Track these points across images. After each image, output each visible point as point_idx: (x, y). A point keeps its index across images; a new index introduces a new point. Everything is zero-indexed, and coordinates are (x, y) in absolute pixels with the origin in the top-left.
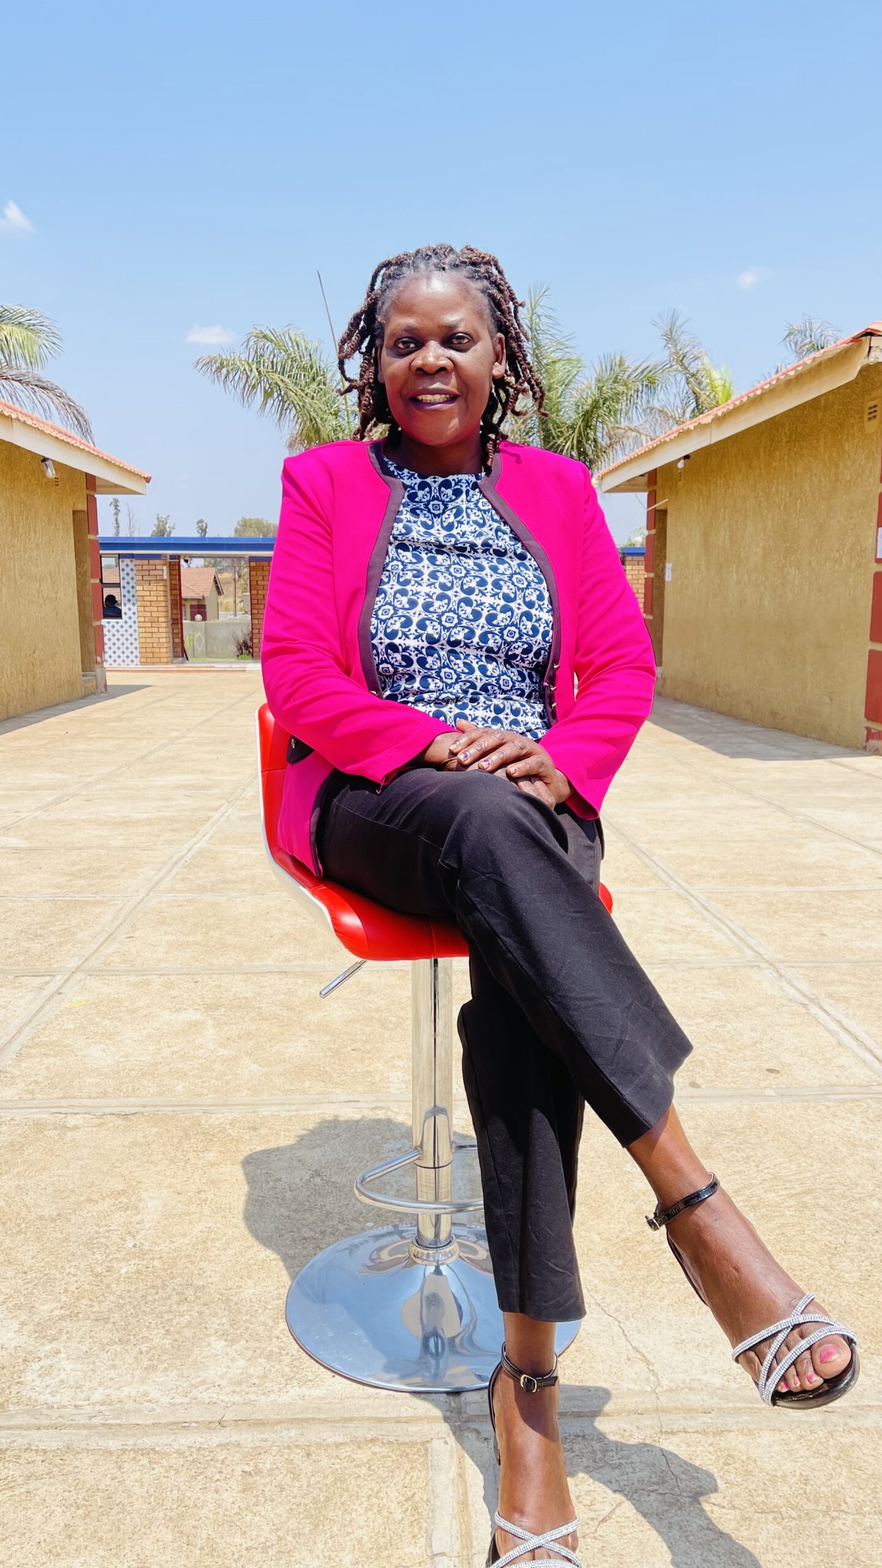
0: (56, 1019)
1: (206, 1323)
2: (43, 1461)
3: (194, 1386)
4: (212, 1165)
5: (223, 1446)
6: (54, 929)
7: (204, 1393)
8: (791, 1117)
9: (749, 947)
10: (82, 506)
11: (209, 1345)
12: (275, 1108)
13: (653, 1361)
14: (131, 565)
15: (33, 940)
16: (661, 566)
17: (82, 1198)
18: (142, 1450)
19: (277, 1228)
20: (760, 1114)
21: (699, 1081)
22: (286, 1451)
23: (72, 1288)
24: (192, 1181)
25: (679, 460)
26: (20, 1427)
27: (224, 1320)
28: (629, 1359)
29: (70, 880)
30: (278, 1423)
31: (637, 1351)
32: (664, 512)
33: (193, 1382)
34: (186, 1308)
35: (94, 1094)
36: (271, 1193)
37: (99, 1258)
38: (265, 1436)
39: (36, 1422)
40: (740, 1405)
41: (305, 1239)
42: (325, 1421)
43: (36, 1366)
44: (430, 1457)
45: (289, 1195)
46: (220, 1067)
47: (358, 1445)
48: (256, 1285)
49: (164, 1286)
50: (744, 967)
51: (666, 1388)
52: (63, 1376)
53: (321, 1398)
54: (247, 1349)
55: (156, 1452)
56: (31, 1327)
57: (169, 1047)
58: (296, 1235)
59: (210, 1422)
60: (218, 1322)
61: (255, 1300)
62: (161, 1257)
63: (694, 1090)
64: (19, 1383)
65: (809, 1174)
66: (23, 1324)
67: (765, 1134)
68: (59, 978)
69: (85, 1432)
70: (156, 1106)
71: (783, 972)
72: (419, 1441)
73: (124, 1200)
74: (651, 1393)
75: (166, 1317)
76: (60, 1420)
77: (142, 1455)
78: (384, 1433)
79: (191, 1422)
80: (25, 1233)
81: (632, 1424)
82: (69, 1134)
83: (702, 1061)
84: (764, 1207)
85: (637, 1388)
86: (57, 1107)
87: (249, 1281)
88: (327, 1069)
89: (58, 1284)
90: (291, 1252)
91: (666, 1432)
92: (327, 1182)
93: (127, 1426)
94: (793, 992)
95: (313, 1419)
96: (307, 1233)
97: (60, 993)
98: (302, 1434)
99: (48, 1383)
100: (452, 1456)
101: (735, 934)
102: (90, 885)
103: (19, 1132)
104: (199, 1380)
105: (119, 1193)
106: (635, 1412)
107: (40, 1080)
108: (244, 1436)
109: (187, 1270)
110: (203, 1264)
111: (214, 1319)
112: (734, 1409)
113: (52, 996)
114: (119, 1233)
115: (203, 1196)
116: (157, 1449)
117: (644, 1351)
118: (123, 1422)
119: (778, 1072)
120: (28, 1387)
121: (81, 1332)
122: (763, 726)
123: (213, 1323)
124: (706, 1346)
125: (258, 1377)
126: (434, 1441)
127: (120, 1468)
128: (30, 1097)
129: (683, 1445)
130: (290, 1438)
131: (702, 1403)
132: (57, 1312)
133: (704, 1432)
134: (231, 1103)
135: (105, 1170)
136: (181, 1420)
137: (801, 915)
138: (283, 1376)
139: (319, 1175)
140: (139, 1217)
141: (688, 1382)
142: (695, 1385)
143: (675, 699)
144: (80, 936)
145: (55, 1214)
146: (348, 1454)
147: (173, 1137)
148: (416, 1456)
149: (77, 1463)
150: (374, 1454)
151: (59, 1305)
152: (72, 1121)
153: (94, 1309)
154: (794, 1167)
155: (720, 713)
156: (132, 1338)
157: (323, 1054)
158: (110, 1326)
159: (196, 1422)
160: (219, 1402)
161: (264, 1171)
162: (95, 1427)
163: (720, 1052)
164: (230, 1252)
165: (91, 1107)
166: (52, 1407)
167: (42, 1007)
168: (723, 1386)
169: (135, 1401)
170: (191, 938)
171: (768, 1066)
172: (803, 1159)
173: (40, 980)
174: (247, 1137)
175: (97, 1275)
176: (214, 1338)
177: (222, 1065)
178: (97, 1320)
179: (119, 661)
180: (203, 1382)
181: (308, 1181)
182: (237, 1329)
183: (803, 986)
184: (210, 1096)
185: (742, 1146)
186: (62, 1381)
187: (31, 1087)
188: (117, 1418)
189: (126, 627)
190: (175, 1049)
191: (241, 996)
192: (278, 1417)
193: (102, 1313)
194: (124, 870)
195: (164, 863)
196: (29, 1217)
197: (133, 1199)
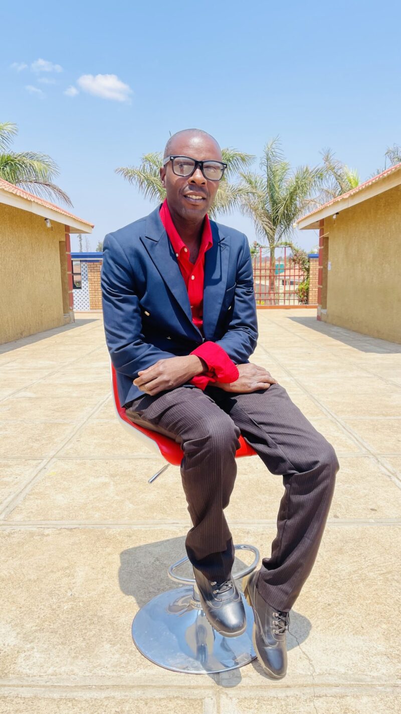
0: (43, 481)
1: (102, 635)
2: (23, 703)
3: (94, 667)
4: (109, 554)
5: (107, 698)
6: (44, 437)
7: (100, 671)
8: (382, 534)
9: (364, 447)
10: (63, 239)
11: (103, 646)
12: (139, 526)
13: (312, 659)
14: (86, 265)
15: (35, 442)
16: (326, 263)
17: (49, 570)
18: (69, 699)
19: (138, 587)
20: (367, 532)
21: (338, 514)
22: (136, 702)
23: (42, 616)
24: (99, 563)
25: (334, 215)
26: (14, 686)
27: (111, 634)
28: (300, 658)
29: (53, 413)
30: (133, 687)
31: (305, 654)
32: (327, 238)
33: (95, 665)
34: (93, 627)
35: (57, 519)
36: (136, 569)
37: (55, 600)
38: (127, 694)
39: (21, 683)
40: (353, 683)
41: (150, 592)
42: (155, 687)
43: (23, 655)
44: (204, 707)
45: (144, 570)
46: (115, 506)
47: (170, 699)
48: (126, 616)
49: (84, 616)
50: (361, 457)
51: (318, 673)
52: (35, 661)
53: (154, 675)
54: (121, 649)
55: (76, 700)
56: (22, 635)
57: (93, 495)
58: (146, 590)
59: (101, 686)
60: (108, 634)
61: (125, 624)
62: (83, 601)
63: (336, 519)
64: (14, 663)
65: (390, 563)
66: (18, 634)
67: (369, 542)
68: (45, 461)
69: (43, 689)
70: (85, 525)
71: (379, 460)
72: (199, 698)
73: (68, 571)
74: (311, 675)
75: (84, 631)
76: (32, 683)
77: (69, 701)
78: (183, 694)
79: (92, 686)
80: (22, 588)
81: (301, 692)
82: (45, 538)
83: (340, 505)
84: (368, 580)
85: (304, 673)
86: (41, 525)
87: (123, 614)
88: (165, 507)
89: (35, 613)
90: (143, 599)
91: (317, 696)
92: (162, 564)
93: (63, 687)
94: (383, 470)
95: (150, 686)
96: (152, 590)
97: (45, 468)
98: (144, 693)
99: (28, 663)
100: (214, 707)
101: (357, 441)
102: (63, 415)
103: (22, 537)
104: (98, 664)
105: (66, 569)
106: (302, 686)
107: (33, 511)
108: (116, 694)
109: (94, 608)
110: (102, 605)
111: (106, 633)
112: (350, 685)
113: (41, 470)
114: (65, 588)
115: (104, 570)
116: (76, 699)
117: (308, 654)
118: (61, 684)
119: (376, 510)
120: (19, 666)
121: (44, 639)
122: (373, 338)
123: (105, 635)
124: (338, 652)
125: (125, 663)
126: (206, 699)
127: (58, 708)
128: (28, 519)
129: (325, 703)
130: (138, 695)
131: (335, 681)
132: (34, 628)
133: (335, 697)
134: (119, 523)
135: (60, 556)
136: (88, 684)
137: (388, 431)
138: (136, 663)
139: (158, 560)
140: (74, 581)
141: (328, 669)
142: (332, 672)
143: (333, 324)
144: (56, 440)
145: (36, 578)
146: (166, 703)
147: (92, 540)
148: (197, 706)
149: (39, 705)
150: (178, 704)
151: (35, 624)
152: (47, 532)
153: (51, 627)
154: (382, 559)
155: (353, 331)
156: (67, 642)
157: (163, 500)
158: (58, 635)
159: (95, 686)
160: (106, 676)
161: (133, 558)
162: (48, 687)
163: (349, 500)
164: (115, 599)
165: (56, 525)
166: (29, 676)
167: (37, 475)
168: (345, 673)
169: (67, 674)
170: (106, 442)
171: (371, 507)
172: (387, 556)
173: (36, 462)
174: (126, 541)
175: (53, 610)
176: (105, 643)
177: (116, 504)
178: (52, 632)
179: (81, 308)
180: (99, 665)
181: (153, 563)
182: (116, 638)
183: (389, 467)
184: (111, 520)
185: (358, 548)
186: (34, 663)
187: (29, 515)
188: (58, 683)
189: (84, 293)
190: (95, 496)
191: (127, 470)
192: (133, 684)
193: (54, 629)
194: (78, 408)
195: (96, 405)
196: (24, 580)
197: (72, 571)
